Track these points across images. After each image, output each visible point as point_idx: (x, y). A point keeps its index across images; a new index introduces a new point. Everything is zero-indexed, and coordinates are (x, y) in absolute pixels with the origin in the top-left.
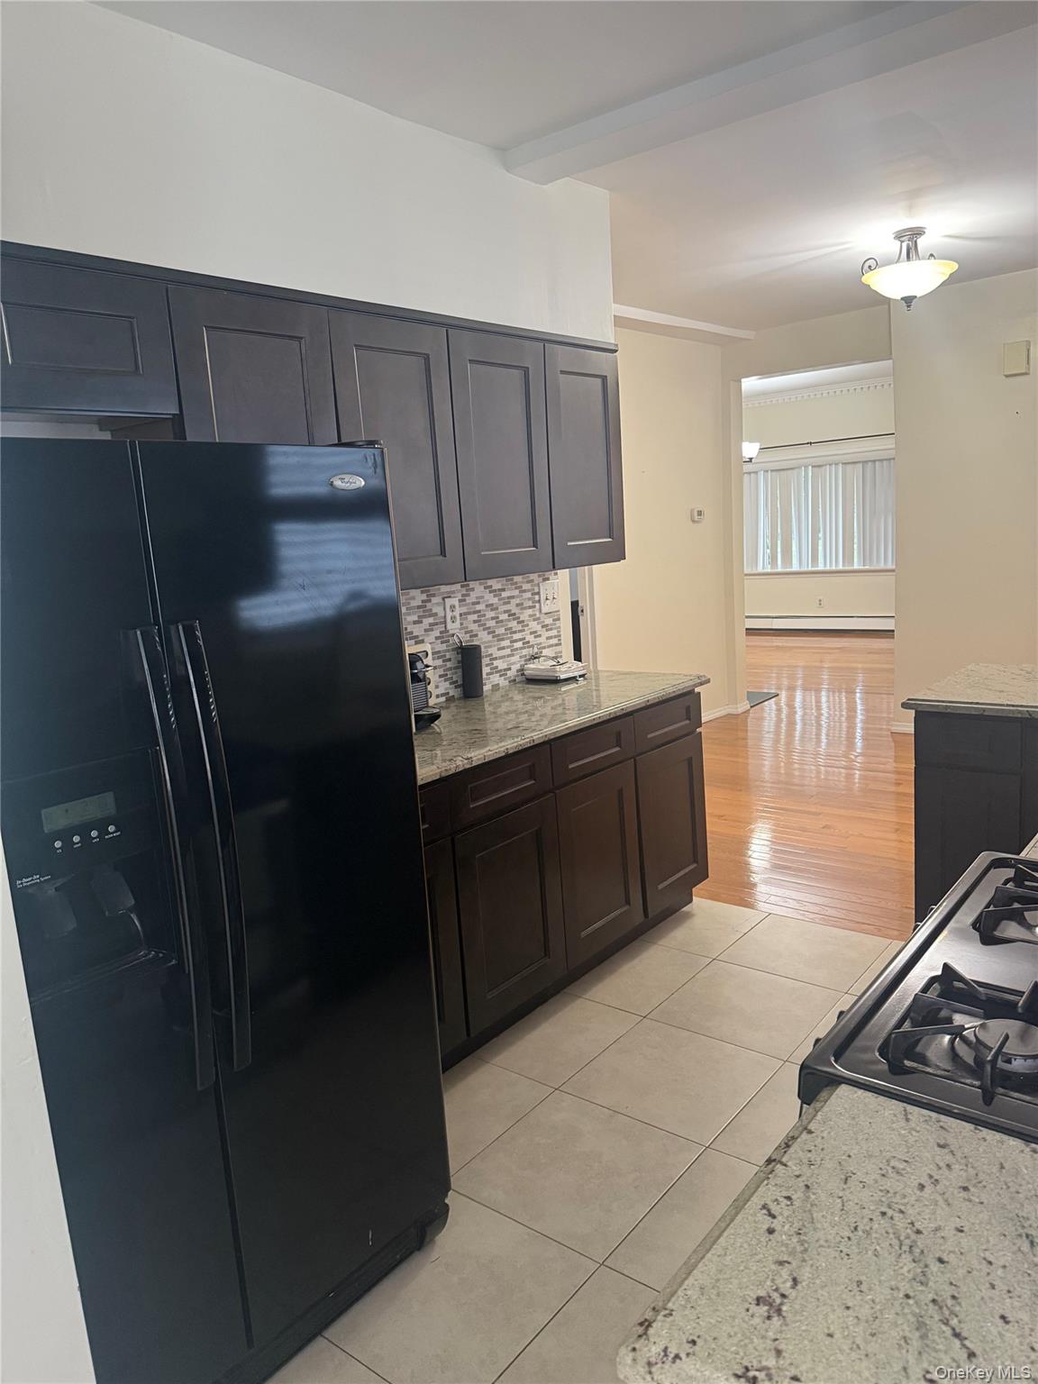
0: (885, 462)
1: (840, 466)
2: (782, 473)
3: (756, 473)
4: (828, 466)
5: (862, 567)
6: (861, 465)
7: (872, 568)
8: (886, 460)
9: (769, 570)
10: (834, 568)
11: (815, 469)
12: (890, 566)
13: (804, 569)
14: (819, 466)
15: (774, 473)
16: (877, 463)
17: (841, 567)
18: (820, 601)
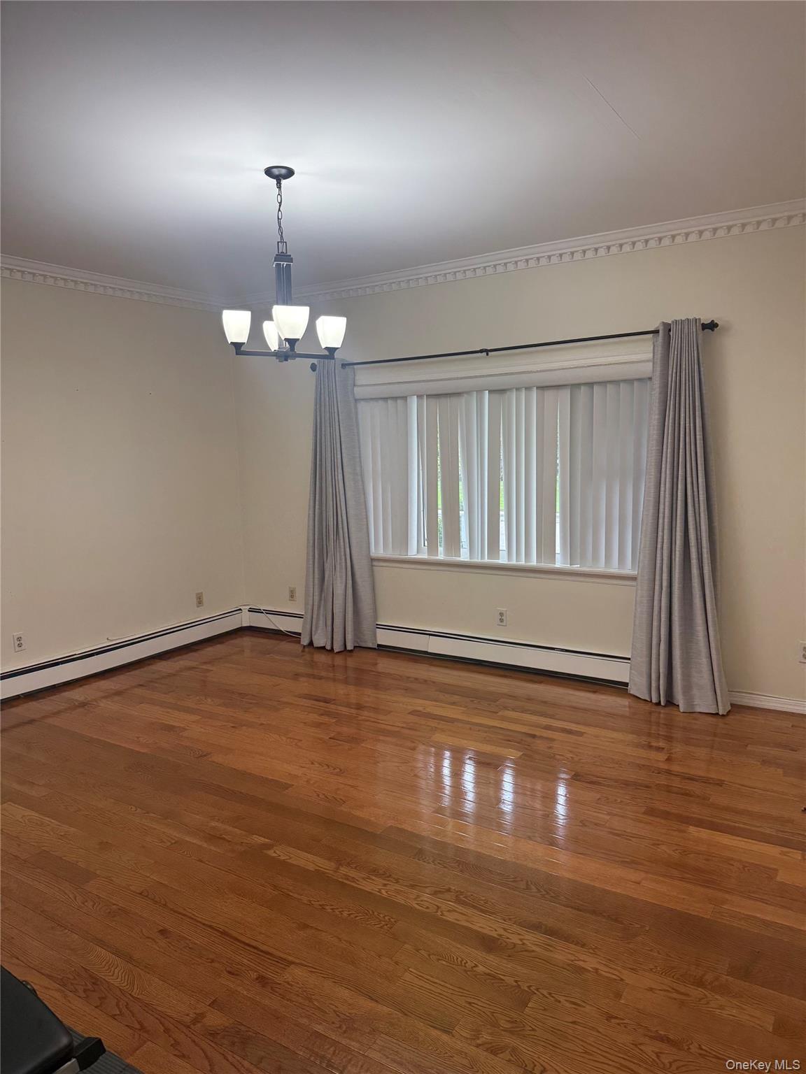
0: (609, 387)
1: (534, 393)
2: (443, 400)
3: (405, 398)
4: (514, 393)
5: (567, 566)
6: (566, 394)
7: (586, 569)
8: (625, 381)
9: (424, 556)
10: (522, 562)
11: (496, 396)
12: (628, 570)
13: (477, 560)
14: (502, 391)
15: (433, 401)
16: (596, 388)
17: (534, 562)
18: (501, 614)
